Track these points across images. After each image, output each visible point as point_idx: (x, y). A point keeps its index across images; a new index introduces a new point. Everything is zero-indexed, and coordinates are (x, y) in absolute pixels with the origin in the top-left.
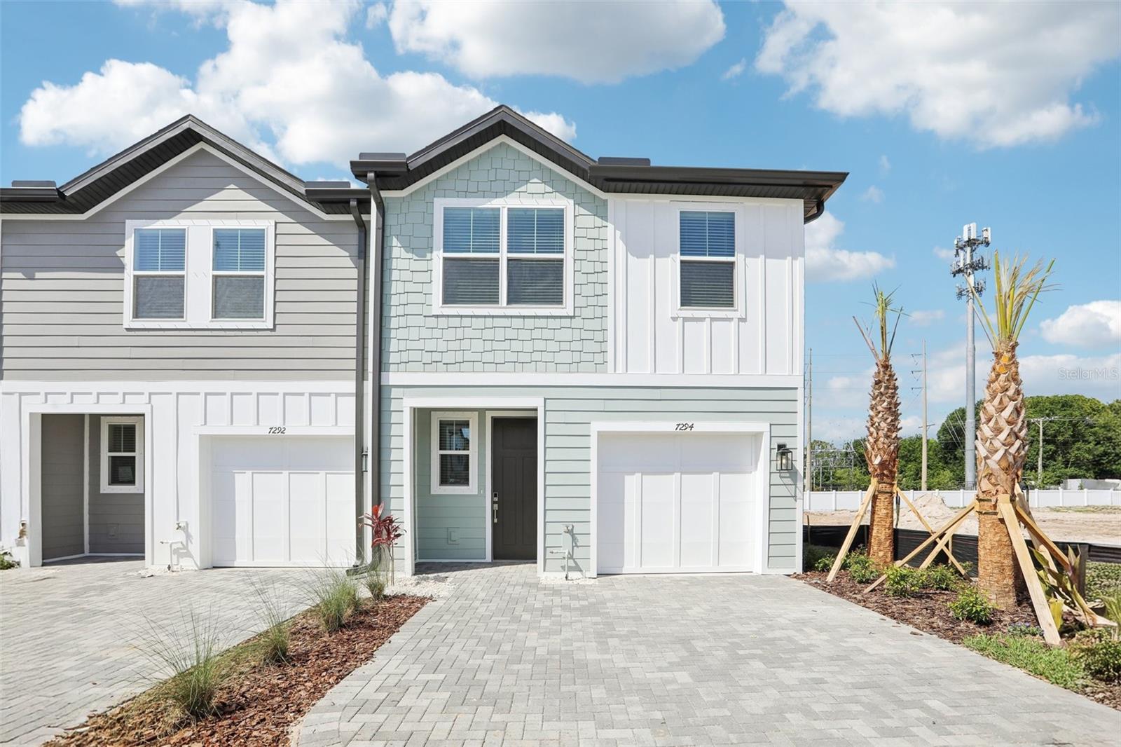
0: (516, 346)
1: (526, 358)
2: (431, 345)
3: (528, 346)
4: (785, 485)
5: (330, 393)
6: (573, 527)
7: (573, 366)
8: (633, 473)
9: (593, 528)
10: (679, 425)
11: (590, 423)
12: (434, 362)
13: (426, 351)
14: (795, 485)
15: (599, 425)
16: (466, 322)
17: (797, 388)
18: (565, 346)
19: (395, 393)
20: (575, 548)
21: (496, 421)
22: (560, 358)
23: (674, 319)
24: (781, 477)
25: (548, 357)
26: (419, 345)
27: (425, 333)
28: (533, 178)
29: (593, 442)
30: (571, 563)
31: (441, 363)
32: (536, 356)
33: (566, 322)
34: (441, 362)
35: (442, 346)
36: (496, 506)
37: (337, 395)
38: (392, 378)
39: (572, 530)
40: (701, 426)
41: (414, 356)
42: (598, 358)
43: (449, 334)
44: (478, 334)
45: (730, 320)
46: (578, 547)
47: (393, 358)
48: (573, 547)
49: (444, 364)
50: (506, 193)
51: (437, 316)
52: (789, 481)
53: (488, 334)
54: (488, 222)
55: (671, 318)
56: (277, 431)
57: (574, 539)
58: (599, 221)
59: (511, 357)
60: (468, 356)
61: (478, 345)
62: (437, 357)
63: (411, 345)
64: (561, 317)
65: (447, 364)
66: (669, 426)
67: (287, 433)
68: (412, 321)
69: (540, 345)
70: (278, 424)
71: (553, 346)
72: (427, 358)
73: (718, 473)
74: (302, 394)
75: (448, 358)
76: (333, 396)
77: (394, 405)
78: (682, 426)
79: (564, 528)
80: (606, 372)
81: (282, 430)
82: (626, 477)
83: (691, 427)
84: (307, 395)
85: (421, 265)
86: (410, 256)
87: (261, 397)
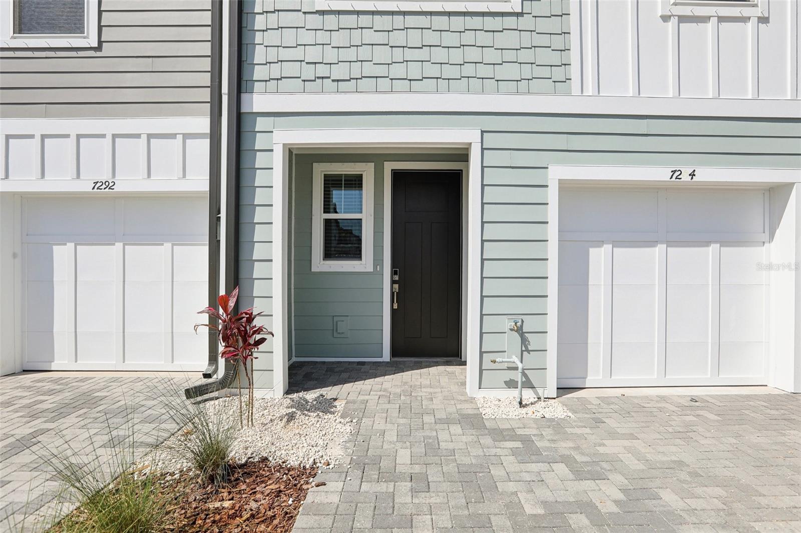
0: (439, 55)
1: (453, 72)
2: (313, 54)
3: (456, 56)
5: (176, 134)
6: (523, 321)
7: (522, 84)
8: (599, 243)
9: (552, 324)
10: (674, 172)
11: (547, 168)
12: (319, 78)
13: (307, 63)
15: (561, 172)
16: (365, 20)
18: (509, 56)
19: (261, 124)
20: (525, 354)
21: (397, 175)
22: (505, 72)
23: (665, 18)
25: (483, 71)
26: (297, 54)
27: (307, 37)
29: (552, 195)
31: (330, 80)
32: (468, 70)
33: (510, 22)
34: (329, 78)
35: (331, 55)
36: (396, 286)
37: (186, 136)
38: (258, 102)
39: (521, 326)
40: (708, 174)
41: (290, 69)
42: (558, 74)
43: (341, 38)
44: (381, 39)
45: (745, 19)
46: (529, 351)
47: (259, 73)
49: (333, 81)
51: (323, 13)
53: (397, 39)
56: (104, 186)
57: (524, 341)
59: (432, 70)
60: (368, 69)
61: (382, 54)
62: (322, 70)
63: (285, 54)
64: (503, 15)
65: (338, 81)
66: (659, 173)
67: (117, 188)
68: (288, 19)
69: (473, 54)
70: (106, 176)
71: (491, 56)
72: (308, 72)
73: (719, 245)
74: (138, 136)
75: (339, 72)
76: (180, 137)
77: (260, 142)
78: (677, 173)
79: (508, 324)
80: (568, 93)
81: (109, 186)
82: (591, 250)
83: (692, 175)
84: (144, 137)
87: (82, 140)
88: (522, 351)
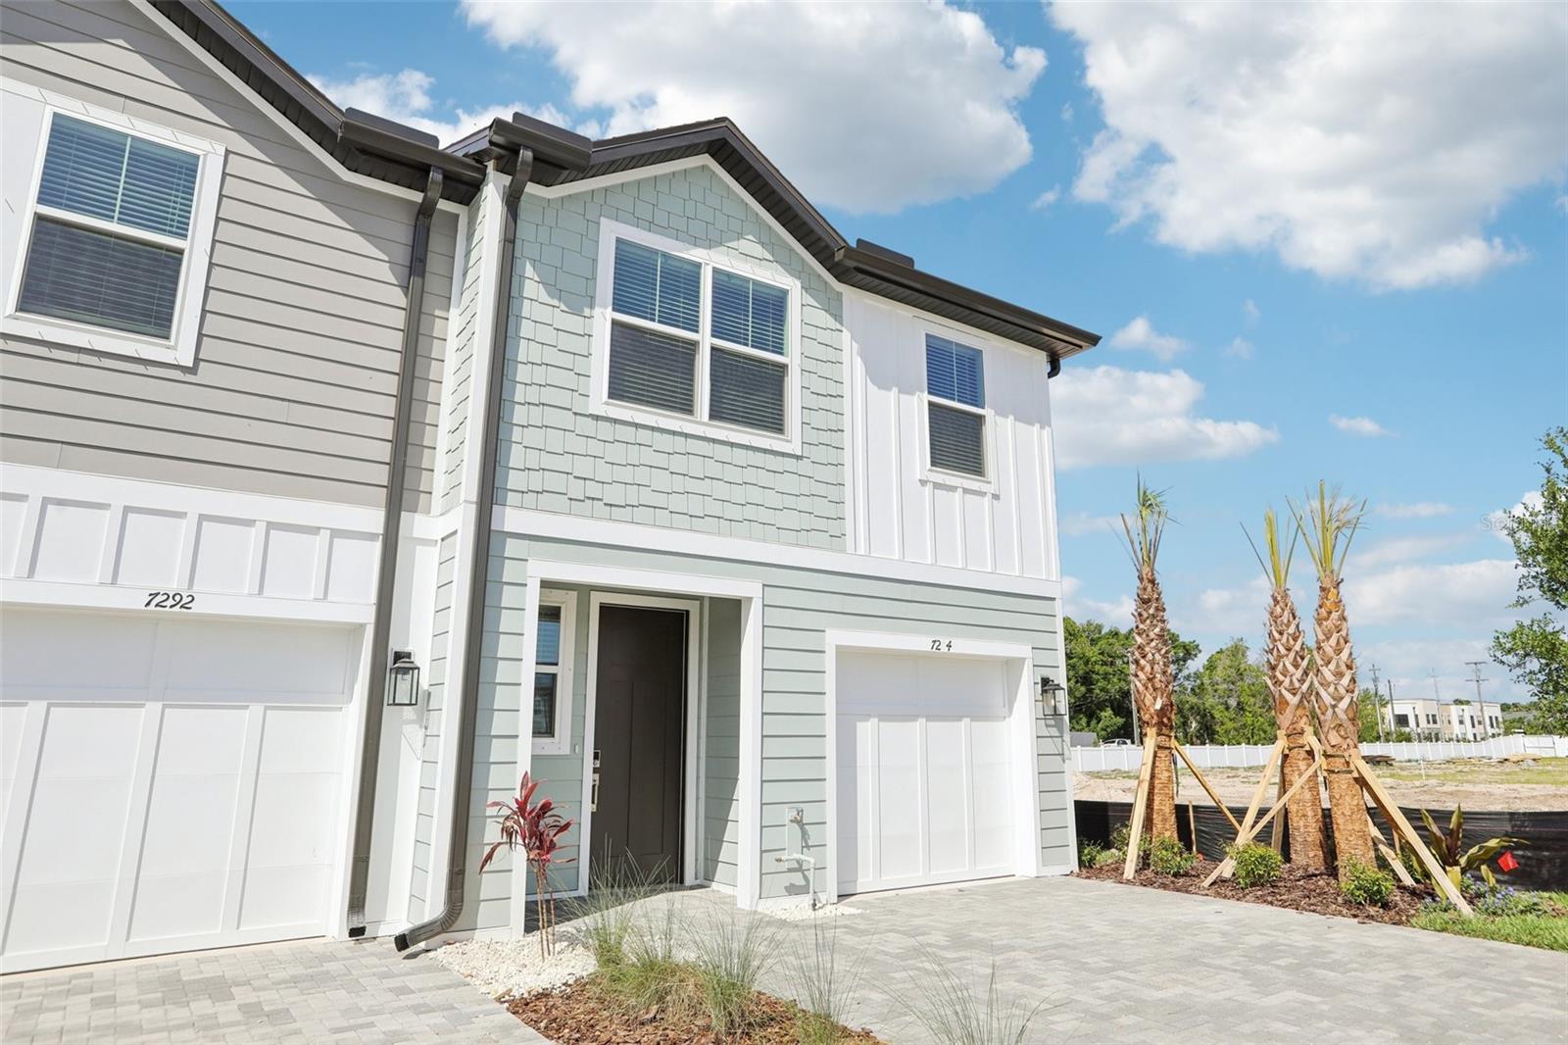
0: (721, 490)
1: (736, 513)
2: (583, 467)
3: (738, 494)
4: (1051, 737)
5: (319, 528)
6: (802, 810)
7: (798, 535)
8: (867, 717)
9: (830, 811)
10: (934, 642)
11: (824, 631)
12: (589, 498)
13: (575, 477)
14: (1061, 737)
15: (837, 636)
16: (644, 436)
17: (1054, 599)
18: (789, 501)
19: (512, 548)
20: (805, 850)
21: (606, 611)
22: (783, 520)
23: (923, 483)
24: (1047, 726)
25: (767, 516)
26: (564, 463)
27: (576, 444)
28: (747, 233)
29: (829, 662)
30: (797, 879)
31: (601, 503)
32: (750, 512)
33: (790, 464)
34: (601, 500)
35: (604, 473)
37: (336, 533)
38: (511, 518)
39: (801, 816)
40: (966, 646)
41: (554, 482)
42: (834, 528)
43: (615, 453)
44: (660, 460)
45: (982, 494)
46: (809, 847)
47: (514, 480)
49: (606, 504)
50: (710, 242)
51: (597, 418)
52: (1054, 732)
53: (678, 463)
54: (683, 282)
55: (920, 480)
56: (171, 602)
57: (804, 833)
58: (832, 323)
59: (713, 508)
60: (647, 497)
61: (662, 480)
62: (593, 490)
63: (547, 461)
64: (783, 455)
65: (611, 505)
66: (921, 643)
67: (196, 608)
68: (553, 417)
69: (755, 494)
70: (175, 584)
71: (773, 499)
72: (576, 489)
73: (970, 719)
74: (250, 523)
75: (613, 494)
76: (325, 535)
77: (510, 571)
78: (937, 643)
79: (789, 814)
80: (843, 551)
81: (181, 602)
83: (949, 646)
84: (261, 527)
85: (573, 322)
86: (555, 302)
87: (131, 516)
88: (803, 847)
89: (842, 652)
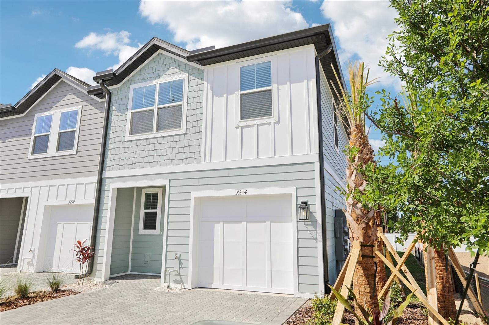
0: (159, 153)
1: (162, 158)
2: (123, 156)
3: (164, 152)
4: (308, 230)
6: (180, 255)
7: (184, 161)
8: (218, 222)
9: (190, 256)
10: (238, 191)
11: (191, 192)
12: (124, 164)
13: (121, 159)
14: (316, 230)
15: (196, 193)
16: (139, 142)
17: (314, 163)
18: (181, 150)
19: (107, 181)
20: (181, 268)
22: (178, 157)
23: (237, 128)
24: (305, 225)
25: (173, 157)
26: (119, 156)
27: (122, 150)
28: (171, 67)
29: (192, 203)
30: (178, 278)
31: (127, 165)
32: (167, 157)
33: (182, 137)
35: (128, 156)
38: (107, 174)
39: (180, 257)
40: (252, 192)
41: (116, 162)
42: (197, 155)
43: (131, 150)
44: (142, 148)
45: (269, 124)
46: (183, 268)
47: (108, 164)
48: (180, 268)
50: (159, 76)
51: (127, 141)
52: (311, 228)
53: (147, 148)
54: (151, 93)
55: (236, 127)
57: (180, 263)
58: (200, 81)
59: (156, 158)
60: (138, 160)
61: (142, 154)
62: (125, 161)
63: (116, 157)
64: (180, 135)
65: (129, 165)
66: (232, 192)
67: (75, 203)
68: (118, 145)
69: (169, 151)
70: (72, 199)
71: (176, 151)
72: (121, 162)
73: (269, 222)
74: (83, 184)
75: (130, 162)
76: (94, 184)
77: (106, 187)
78: (239, 192)
80: (199, 162)
81: (73, 202)
82: (215, 225)
83: (246, 192)
84: (85, 184)
85: (123, 118)
86: (119, 114)
87: (68, 186)
89: (197, 199)
